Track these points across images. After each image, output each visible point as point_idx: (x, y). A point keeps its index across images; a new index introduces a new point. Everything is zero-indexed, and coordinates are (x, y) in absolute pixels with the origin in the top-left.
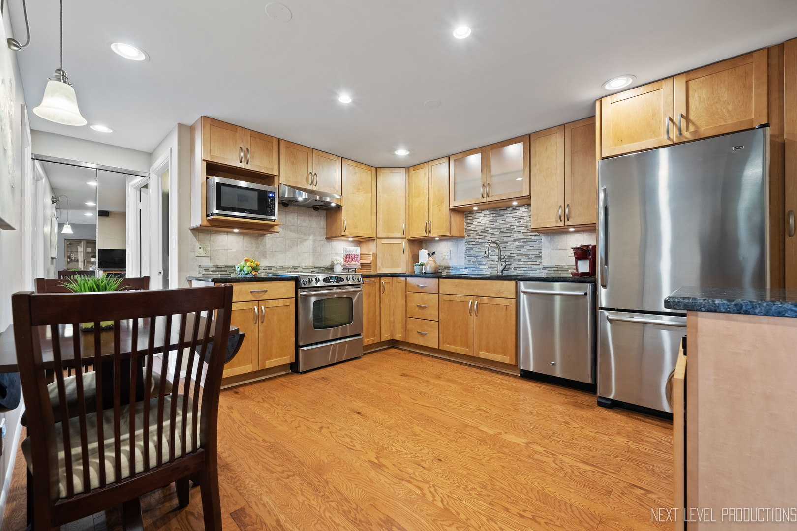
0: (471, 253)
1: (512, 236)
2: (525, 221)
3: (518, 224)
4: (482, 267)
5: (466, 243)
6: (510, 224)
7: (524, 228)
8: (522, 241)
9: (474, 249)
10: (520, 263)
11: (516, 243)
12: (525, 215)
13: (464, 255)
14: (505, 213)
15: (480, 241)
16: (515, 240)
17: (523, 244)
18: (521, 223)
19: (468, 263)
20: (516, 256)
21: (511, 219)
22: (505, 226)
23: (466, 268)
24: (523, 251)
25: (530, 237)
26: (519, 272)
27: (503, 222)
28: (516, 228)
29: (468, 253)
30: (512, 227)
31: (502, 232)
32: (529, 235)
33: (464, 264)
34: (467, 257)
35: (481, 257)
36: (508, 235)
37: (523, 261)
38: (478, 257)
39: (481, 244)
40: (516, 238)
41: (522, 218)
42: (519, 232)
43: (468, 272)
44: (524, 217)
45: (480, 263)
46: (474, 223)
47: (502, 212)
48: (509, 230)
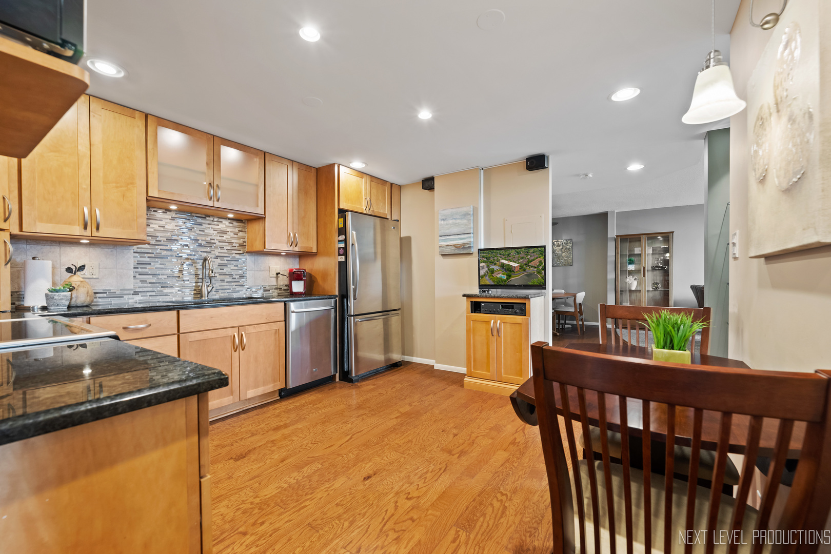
0: (147, 270)
1: (212, 252)
2: (229, 237)
3: (221, 238)
4: (166, 291)
5: (137, 255)
6: (211, 237)
7: (227, 244)
8: (225, 259)
9: (152, 264)
10: (223, 284)
11: (219, 261)
12: (228, 230)
13: (131, 273)
14: (203, 221)
15: (164, 253)
16: (217, 257)
17: (226, 262)
18: (224, 238)
19: (140, 285)
20: (218, 276)
21: (211, 231)
22: (203, 238)
23: (136, 293)
24: (226, 270)
25: (234, 255)
26: (222, 295)
27: (201, 233)
28: (218, 243)
29: (140, 270)
30: (212, 241)
31: (200, 245)
32: (233, 253)
33: (132, 287)
34: (138, 276)
35: (165, 277)
36: (208, 249)
37: (227, 282)
38: (160, 277)
39: (166, 257)
40: (217, 254)
41: (226, 232)
42: (222, 248)
43: (142, 298)
44: (228, 232)
45: (164, 285)
46: (151, 225)
47: (200, 220)
48: (210, 244)
